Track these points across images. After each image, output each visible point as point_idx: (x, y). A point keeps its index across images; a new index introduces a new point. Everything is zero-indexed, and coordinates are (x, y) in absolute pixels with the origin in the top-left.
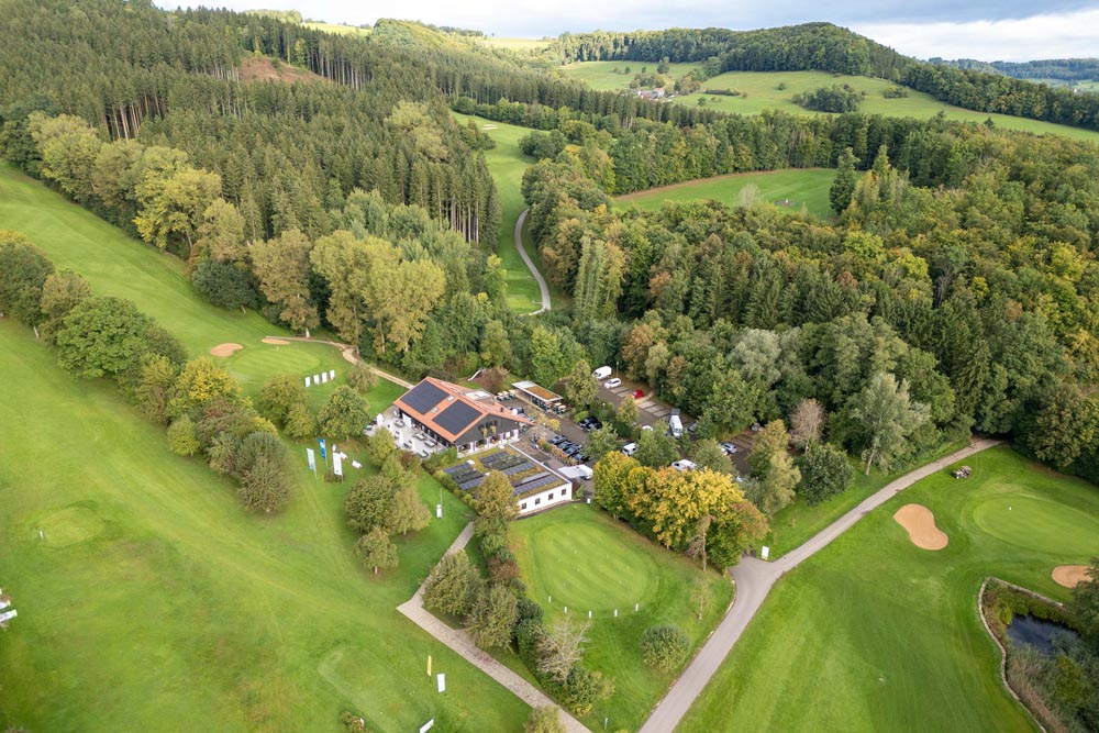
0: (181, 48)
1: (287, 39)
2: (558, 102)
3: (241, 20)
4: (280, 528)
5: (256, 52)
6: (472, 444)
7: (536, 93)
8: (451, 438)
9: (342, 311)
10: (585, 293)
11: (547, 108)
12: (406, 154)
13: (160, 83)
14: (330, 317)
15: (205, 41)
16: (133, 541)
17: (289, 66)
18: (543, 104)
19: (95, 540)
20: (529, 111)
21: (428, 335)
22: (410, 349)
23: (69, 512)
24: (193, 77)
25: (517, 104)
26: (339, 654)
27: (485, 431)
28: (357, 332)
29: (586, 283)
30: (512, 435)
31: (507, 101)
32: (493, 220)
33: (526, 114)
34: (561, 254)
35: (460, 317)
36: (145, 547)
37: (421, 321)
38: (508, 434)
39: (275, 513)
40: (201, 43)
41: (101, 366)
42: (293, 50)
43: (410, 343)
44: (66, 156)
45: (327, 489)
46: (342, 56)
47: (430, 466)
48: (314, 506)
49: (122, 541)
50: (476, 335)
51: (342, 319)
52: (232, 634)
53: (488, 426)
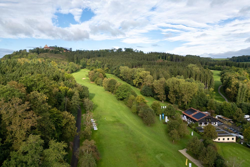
0: (147, 58)
1: (167, 56)
2: (231, 65)
3: (158, 53)
4: (151, 129)
5: (160, 59)
6: (203, 123)
7: (225, 64)
8: (197, 120)
9: (172, 95)
10: (240, 97)
11: (228, 67)
12: (190, 71)
13: (142, 63)
14: (169, 97)
15: (151, 56)
16: (121, 124)
17: (167, 61)
18: (227, 66)
19: (114, 121)
20: (223, 67)
21: (192, 101)
22: (187, 104)
23: (111, 117)
24: (148, 62)
25: (220, 66)
26: (162, 155)
27: (207, 120)
28: (174, 100)
29: (240, 95)
30: (216, 124)
31: (217, 66)
32: (212, 84)
33: (222, 68)
34: (232, 90)
35: (201, 98)
36: (123, 125)
37: (191, 97)
38: (214, 123)
39: (150, 126)
40: (150, 56)
41: (122, 96)
42: (168, 58)
43: (188, 103)
44: (124, 72)
45: (163, 125)
46: (178, 58)
47: (190, 126)
48: (160, 127)
49: (119, 123)
50: (206, 103)
51: (171, 97)
52: (137, 144)
53: (208, 119)
